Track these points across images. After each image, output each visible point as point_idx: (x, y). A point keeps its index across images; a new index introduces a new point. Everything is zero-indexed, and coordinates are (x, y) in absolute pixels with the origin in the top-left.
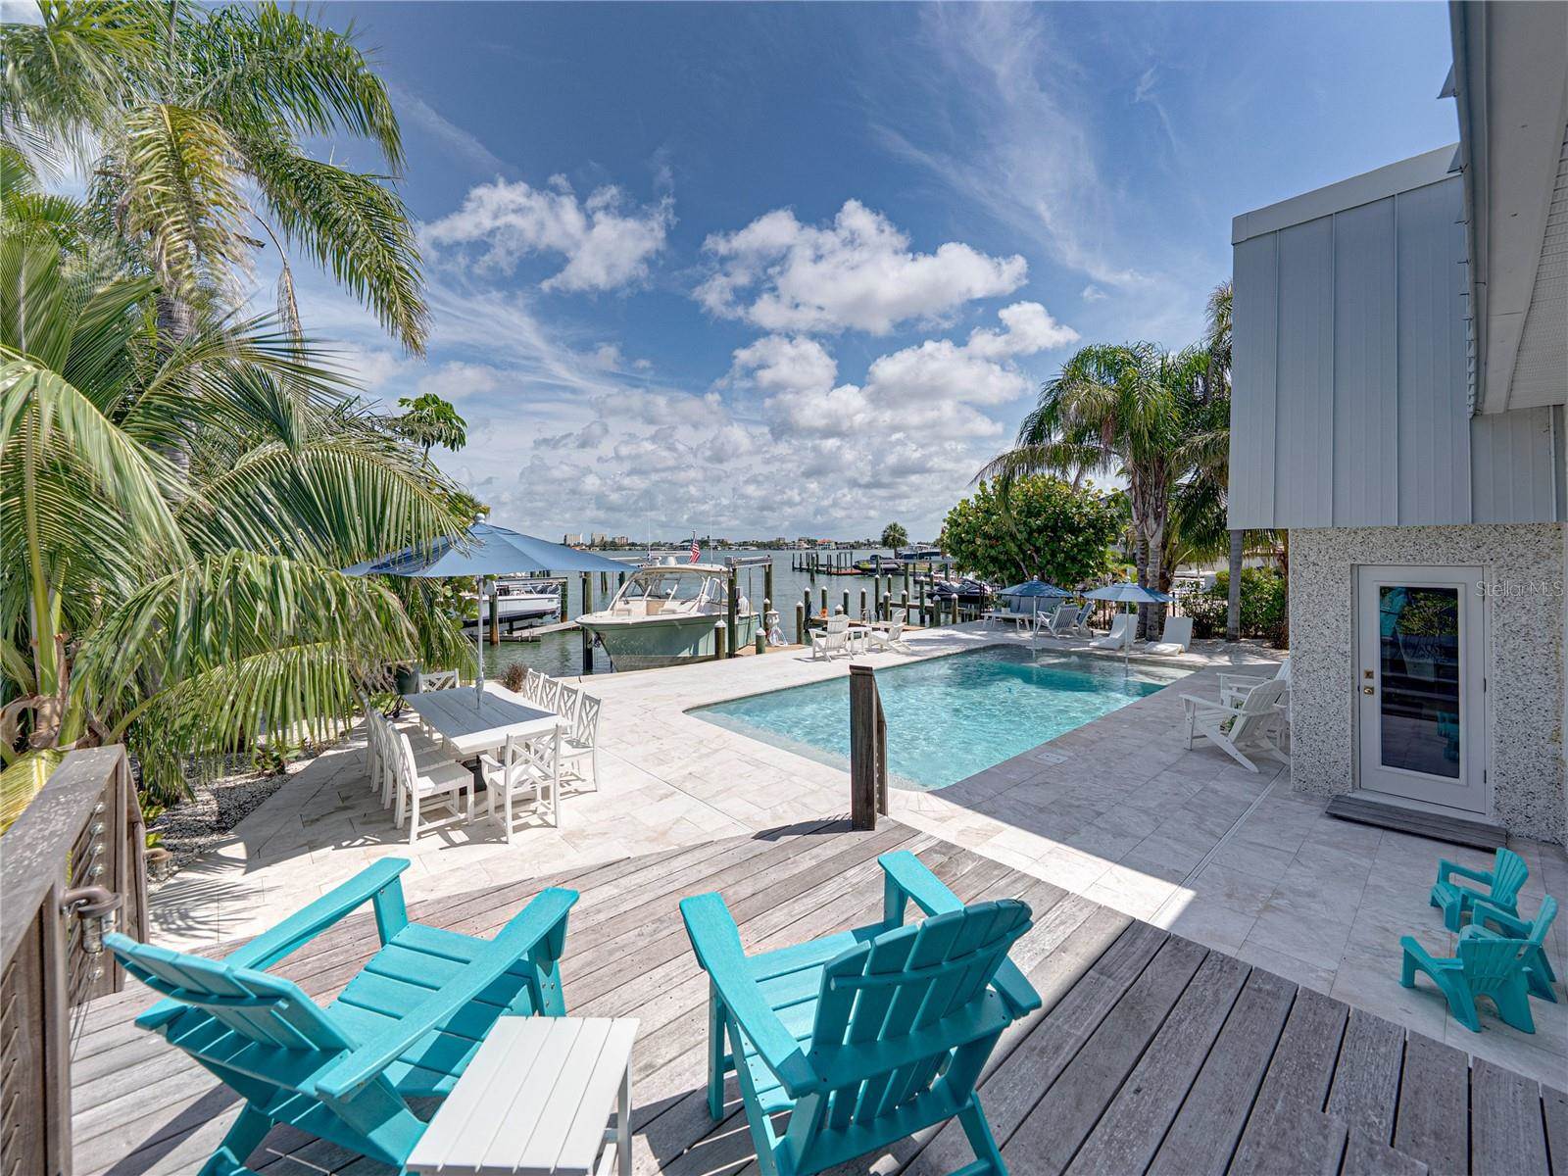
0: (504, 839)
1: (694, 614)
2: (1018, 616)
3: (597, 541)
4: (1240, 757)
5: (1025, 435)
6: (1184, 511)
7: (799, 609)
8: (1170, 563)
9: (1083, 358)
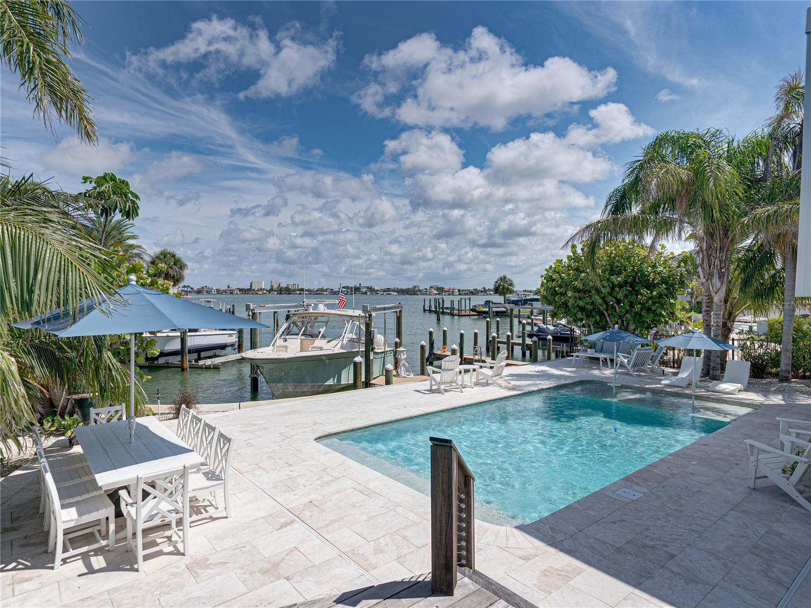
0: (136, 566)
1: (338, 350)
2: (602, 356)
3: (275, 287)
4: (801, 500)
5: (609, 208)
6: (743, 270)
7: (422, 347)
8: (730, 314)
9: (660, 142)
